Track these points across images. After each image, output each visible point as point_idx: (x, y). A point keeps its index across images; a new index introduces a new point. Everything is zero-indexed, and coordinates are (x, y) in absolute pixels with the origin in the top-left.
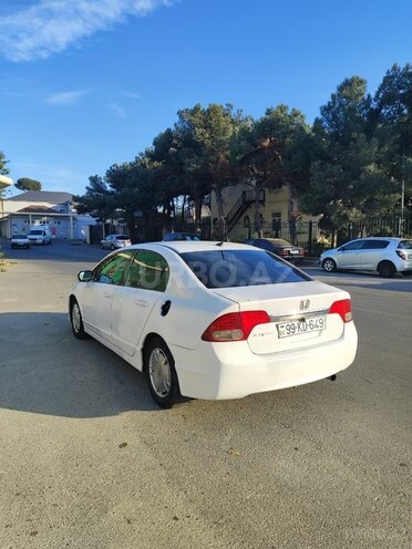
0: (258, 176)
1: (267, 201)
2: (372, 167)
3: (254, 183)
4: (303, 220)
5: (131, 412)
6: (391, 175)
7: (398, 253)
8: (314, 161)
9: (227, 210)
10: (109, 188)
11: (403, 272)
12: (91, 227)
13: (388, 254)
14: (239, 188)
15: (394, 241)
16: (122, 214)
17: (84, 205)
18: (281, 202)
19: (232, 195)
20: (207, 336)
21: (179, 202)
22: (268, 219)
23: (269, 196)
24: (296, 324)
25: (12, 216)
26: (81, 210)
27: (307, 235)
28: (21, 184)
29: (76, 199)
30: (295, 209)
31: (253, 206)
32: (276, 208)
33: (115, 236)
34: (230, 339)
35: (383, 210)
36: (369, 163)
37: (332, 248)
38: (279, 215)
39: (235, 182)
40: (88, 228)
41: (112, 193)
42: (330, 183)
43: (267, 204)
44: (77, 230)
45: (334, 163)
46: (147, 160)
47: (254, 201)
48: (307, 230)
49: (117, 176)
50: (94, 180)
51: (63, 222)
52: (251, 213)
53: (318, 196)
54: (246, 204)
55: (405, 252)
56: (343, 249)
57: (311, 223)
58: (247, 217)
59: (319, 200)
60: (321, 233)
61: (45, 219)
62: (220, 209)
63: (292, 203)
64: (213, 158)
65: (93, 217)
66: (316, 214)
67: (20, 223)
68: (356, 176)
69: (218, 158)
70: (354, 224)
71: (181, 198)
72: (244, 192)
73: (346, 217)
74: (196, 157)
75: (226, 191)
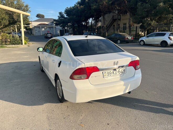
0: (118, 10)
1: (121, 19)
2: (161, 4)
3: (117, 12)
4: (134, 26)
5: (48, 104)
6: (170, 7)
7: (169, 38)
8: (139, 2)
9: (107, 23)
10: (66, 16)
11: (170, 45)
12: (60, 30)
13: (165, 38)
14: (111, 15)
15: (168, 33)
16: (70, 26)
17: (58, 22)
18: (126, 19)
19: (108, 17)
20: (72, 77)
21: (90, 20)
22: (122, 26)
23: (122, 17)
24: (112, 71)
25: (35, 27)
26: (57, 24)
27: (135, 32)
28: (38, 16)
29: (55, 20)
30: (131, 22)
31: (116, 21)
32: (125, 22)
33: (68, 33)
34: (80, 79)
35: (165, 21)
36: (160, 2)
37: (144, 36)
38: (126, 24)
39: (110, 12)
40: (59, 31)
41: (67, 18)
42: (145, 11)
43: (121, 20)
44: (56, 31)
45: (147, 3)
46: (78, 5)
47: (116, 19)
48: (135, 29)
49: (68, 12)
50: (60, 13)
51: (51, 29)
52: (115, 24)
53: (140, 17)
54: (114, 20)
55: (172, 37)
56: (148, 37)
57: (137, 27)
58: (114, 25)
59: (140, 18)
60: (141, 31)
61: (45, 28)
62: (104, 23)
63: (130, 19)
64: (101, 3)
65: (61, 27)
66: (139, 23)
67: (38, 29)
68: (155, 8)
69: (103, 3)
70: (153, 27)
71: (91, 19)
72: (113, 16)
73: (150, 24)
74: (95, 3)
75: (106, 16)
